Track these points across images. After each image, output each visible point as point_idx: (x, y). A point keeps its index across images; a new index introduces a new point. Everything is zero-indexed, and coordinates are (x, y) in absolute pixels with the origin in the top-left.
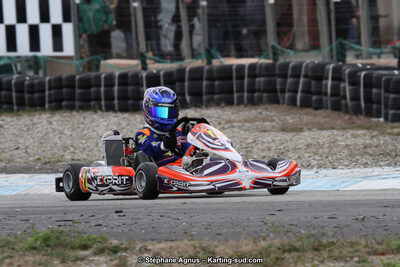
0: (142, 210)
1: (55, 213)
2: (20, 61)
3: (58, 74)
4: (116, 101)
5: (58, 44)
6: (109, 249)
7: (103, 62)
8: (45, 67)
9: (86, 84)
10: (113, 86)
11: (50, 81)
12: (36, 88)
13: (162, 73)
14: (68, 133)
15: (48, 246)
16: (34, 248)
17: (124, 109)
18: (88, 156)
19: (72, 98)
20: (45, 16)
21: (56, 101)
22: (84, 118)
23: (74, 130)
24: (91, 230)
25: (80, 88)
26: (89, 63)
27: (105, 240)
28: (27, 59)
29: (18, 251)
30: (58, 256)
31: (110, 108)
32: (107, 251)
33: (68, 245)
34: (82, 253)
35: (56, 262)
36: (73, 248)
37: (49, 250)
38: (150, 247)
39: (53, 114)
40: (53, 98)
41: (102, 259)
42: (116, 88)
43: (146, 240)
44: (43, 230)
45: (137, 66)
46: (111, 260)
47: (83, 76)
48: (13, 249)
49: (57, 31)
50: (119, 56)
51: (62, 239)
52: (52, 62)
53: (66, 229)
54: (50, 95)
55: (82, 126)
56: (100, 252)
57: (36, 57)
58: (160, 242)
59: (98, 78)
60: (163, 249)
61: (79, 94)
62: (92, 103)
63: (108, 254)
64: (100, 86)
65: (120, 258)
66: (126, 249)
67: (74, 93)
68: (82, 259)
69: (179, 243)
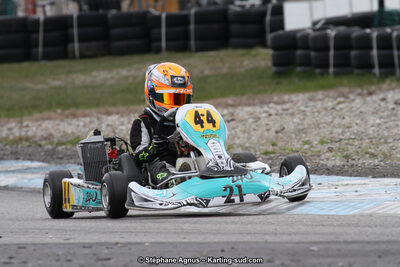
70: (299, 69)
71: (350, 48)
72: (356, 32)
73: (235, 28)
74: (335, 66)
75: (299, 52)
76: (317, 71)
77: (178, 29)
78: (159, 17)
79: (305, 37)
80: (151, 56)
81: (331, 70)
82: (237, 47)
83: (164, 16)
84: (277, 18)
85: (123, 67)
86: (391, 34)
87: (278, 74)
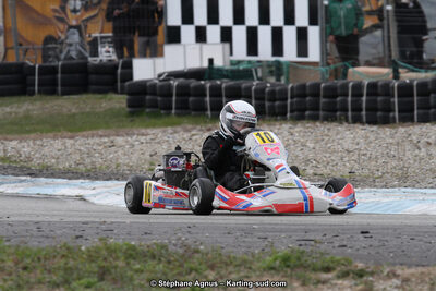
0: (390, 231)
1: (295, 231)
2: (260, 66)
3: (301, 82)
4: (364, 113)
5: (302, 49)
6: (354, 273)
7: (351, 70)
8: (288, 72)
9: (332, 93)
10: (362, 95)
11: (292, 88)
12: (277, 96)
13: (415, 83)
14: (311, 146)
15: (288, 266)
16: (273, 268)
17: (372, 121)
18: (332, 171)
19: (316, 108)
20: (290, 18)
21: (299, 110)
22: (329, 129)
23: (317, 142)
24: (334, 251)
25: (324, 97)
26: (336, 70)
27: (350, 263)
28: (269, 64)
29: (255, 271)
30: (298, 279)
31: (357, 120)
32: (351, 275)
33: (309, 266)
34: (324, 276)
35: (296, 284)
36: (315, 270)
37: (289, 271)
38: (399, 272)
39: (296, 125)
40: (295, 107)
41: (346, 283)
42: (364, 98)
43: (394, 264)
44: (283, 250)
45: (387, 74)
46: (356, 285)
47: (328, 84)
48: (250, 268)
49: (302, 34)
50: (368, 64)
51: (303, 260)
52: (296, 68)
53: (308, 249)
54: (292, 104)
55: (327, 138)
56: (345, 275)
57: (278, 63)
58: (410, 266)
59: (345, 87)
60: (413, 275)
61: (324, 103)
62: (338, 114)
63: (353, 278)
64: (347, 95)
65: (366, 283)
66: (372, 274)
67: (318, 103)
68: (324, 282)
69: (430, 269)
70: (148, 110)
71: (189, 95)
72: (193, 83)
73: (93, 77)
74: (177, 108)
75: (148, 97)
76: (163, 112)
77: (48, 77)
78: (34, 68)
79: (154, 86)
80: (27, 98)
81: (173, 111)
82: (95, 92)
83: (37, 66)
84: (127, 70)
85: (7, 106)
86: (220, 86)
87: (132, 114)
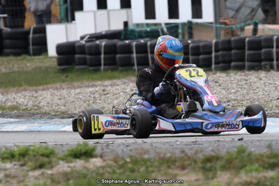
9: (257, 45)
11: (216, 43)
12: (202, 51)
19: (242, 59)
21: (224, 62)
25: (249, 49)
40: (220, 59)
47: (252, 38)
54: (216, 57)
59: (270, 40)
61: (249, 55)
62: (263, 63)
64: (272, 47)
67: (243, 54)
70: (77, 67)
71: (116, 53)
72: (118, 43)
74: (105, 65)
75: (77, 56)
76: (91, 68)
79: (82, 47)
81: (102, 67)
86: (145, 44)
87: (63, 71)
